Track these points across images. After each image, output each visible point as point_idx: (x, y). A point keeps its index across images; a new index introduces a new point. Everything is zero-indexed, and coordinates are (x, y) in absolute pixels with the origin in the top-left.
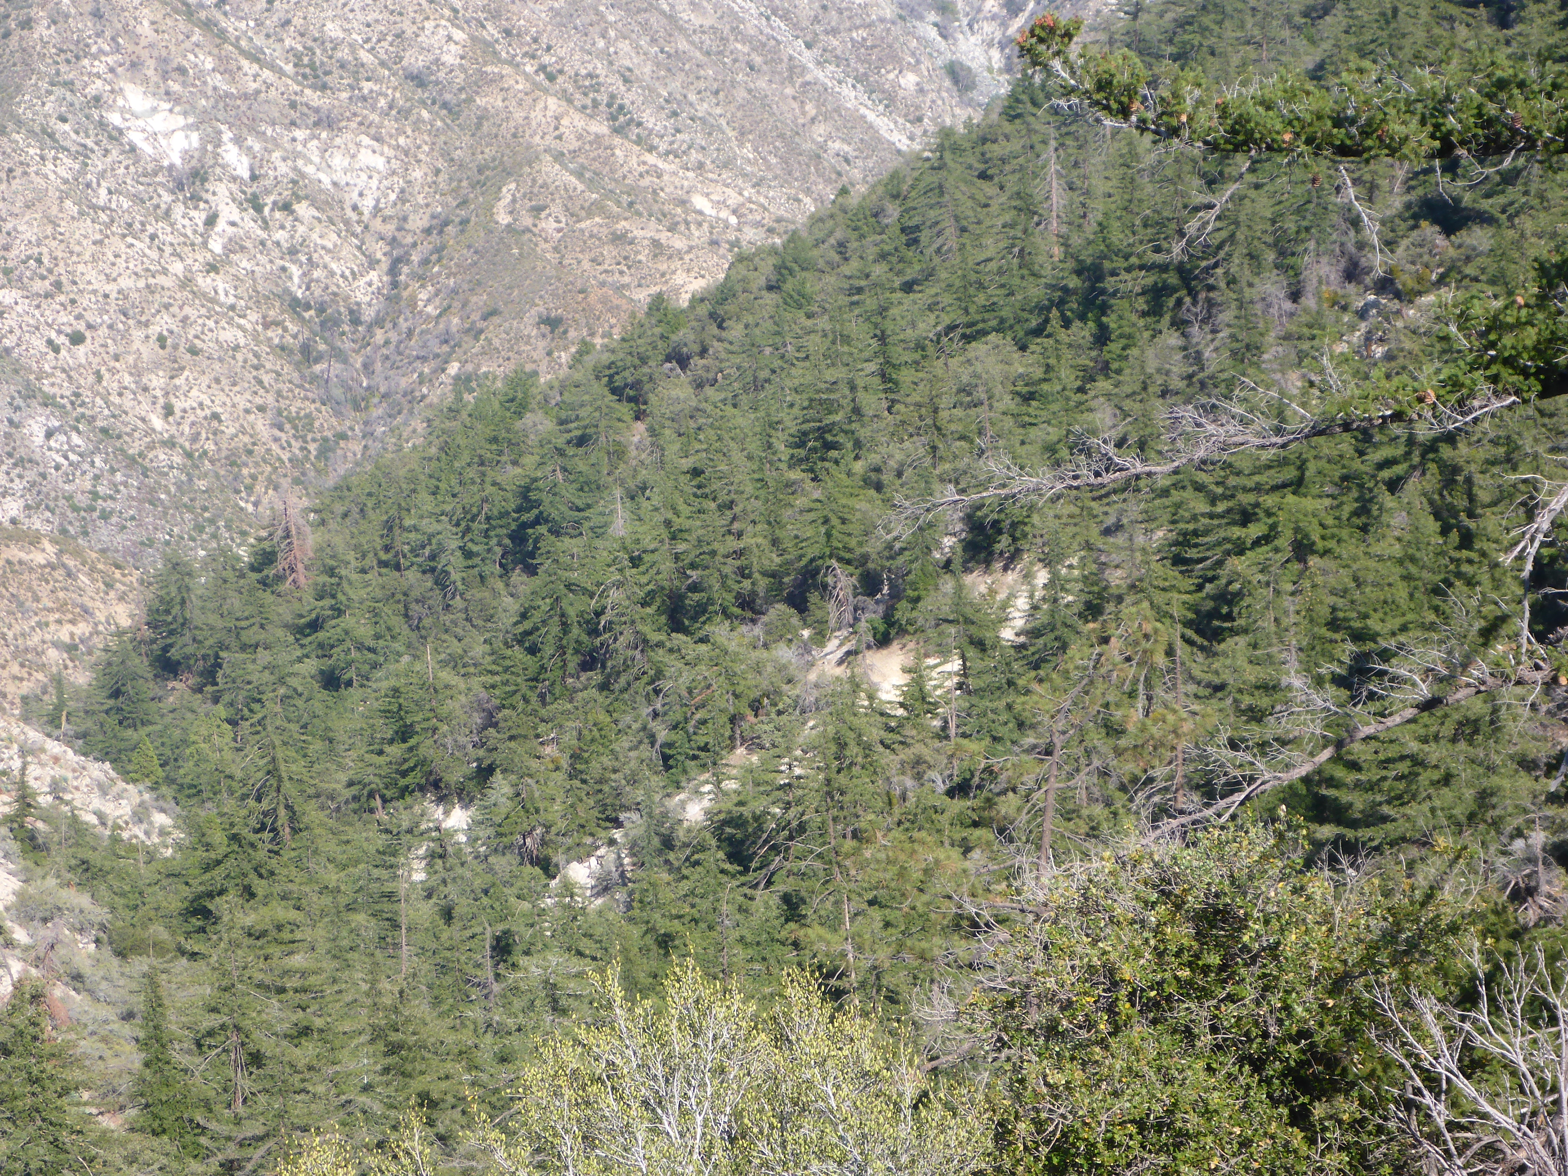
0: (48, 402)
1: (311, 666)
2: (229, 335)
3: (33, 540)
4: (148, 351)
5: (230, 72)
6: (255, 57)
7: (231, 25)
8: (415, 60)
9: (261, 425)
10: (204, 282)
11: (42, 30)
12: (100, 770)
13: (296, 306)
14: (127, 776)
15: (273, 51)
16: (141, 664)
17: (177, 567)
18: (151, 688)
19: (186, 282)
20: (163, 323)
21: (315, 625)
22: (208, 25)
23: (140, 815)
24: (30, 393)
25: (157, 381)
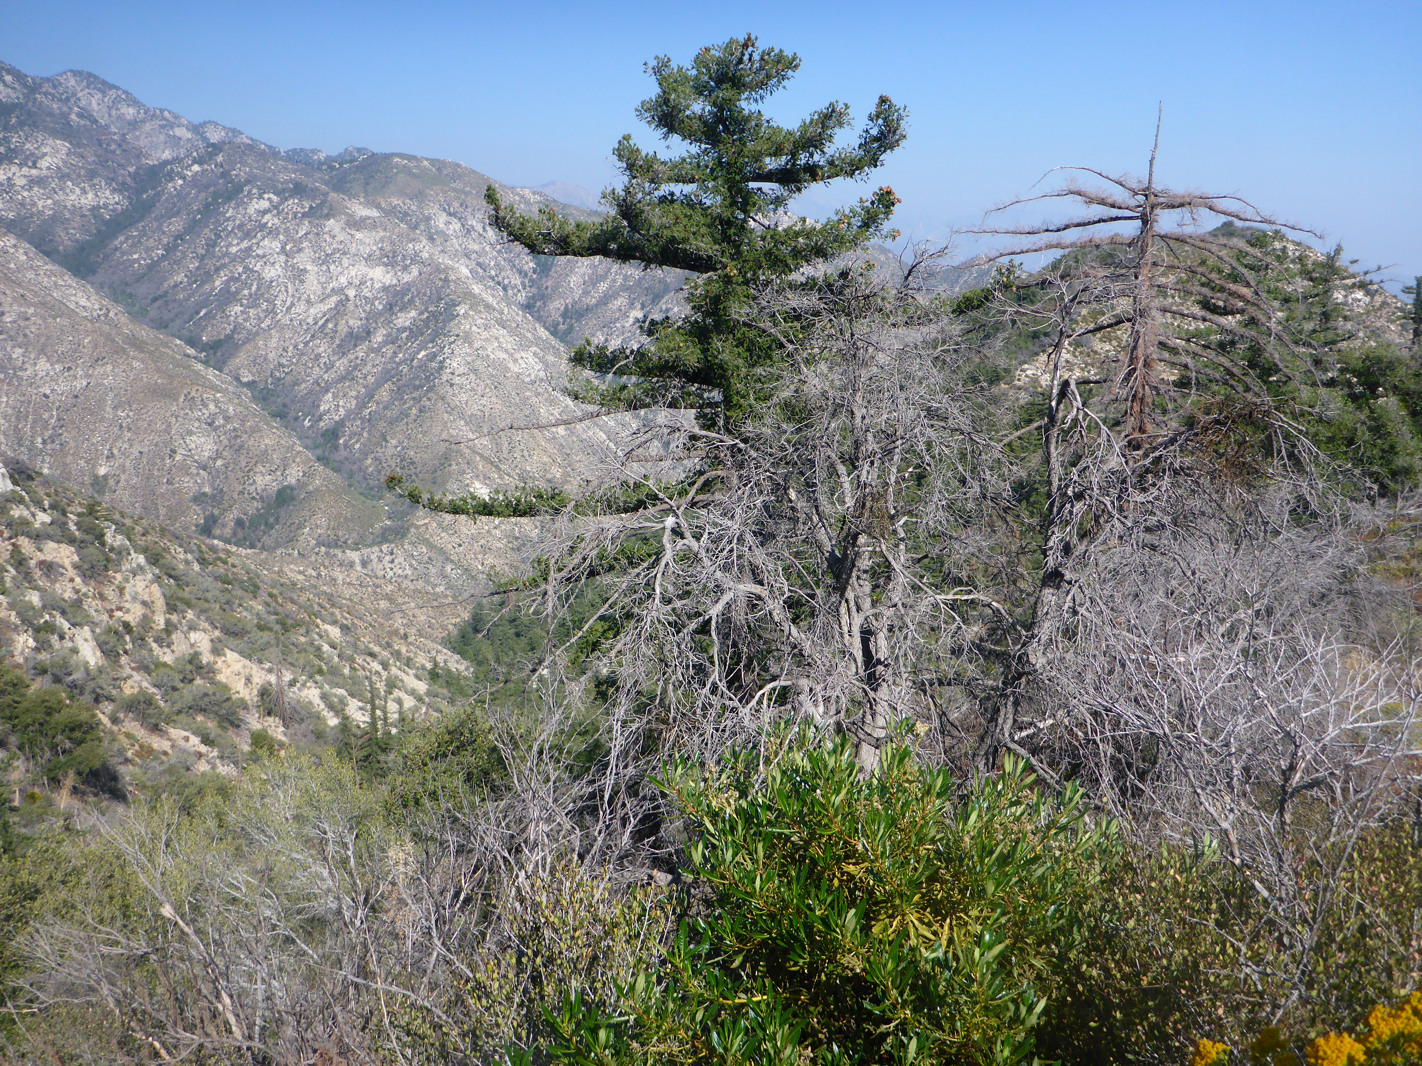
0: (452, 561)
1: (513, 631)
2: (499, 545)
3: (446, 596)
4: (478, 549)
5: (502, 479)
6: (508, 475)
7: (502, 467)
8: (549, 476)
9: (506, 568)
10: (494, 532)
11: (454, 467)
12: (457, 657)
13: (517, 538)
14: (465, 659)
15: (512, 473)
16: (470, 630)
17: (480, 605)
18: (472, 636)
19: (488, 531)
20: (482, 542)
21: (514, 620)
22: (497, 467)
23: (467, 669)
24: (447, 559)
25: (480, 557)
